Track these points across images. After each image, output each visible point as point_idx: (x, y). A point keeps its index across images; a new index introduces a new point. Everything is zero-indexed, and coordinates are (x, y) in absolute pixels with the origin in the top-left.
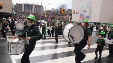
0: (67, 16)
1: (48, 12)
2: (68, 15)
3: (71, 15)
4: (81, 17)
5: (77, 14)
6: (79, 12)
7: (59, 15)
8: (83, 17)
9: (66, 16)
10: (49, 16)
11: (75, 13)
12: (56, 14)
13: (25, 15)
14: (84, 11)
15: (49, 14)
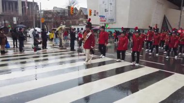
0: (81, 19)
1: (46, 12)
2: (82, 17)
3: (86, 16)
4: (101, 21)
5: (95, 15)
6: (97, 13)
7: (66, 18)
8: (105, 21)
9: (79, 19)
10: (50, 21)
11: (93, 14)
12: (61, 17)
13: (5, 21)
14: (106, 11)
15: (50, 16)
